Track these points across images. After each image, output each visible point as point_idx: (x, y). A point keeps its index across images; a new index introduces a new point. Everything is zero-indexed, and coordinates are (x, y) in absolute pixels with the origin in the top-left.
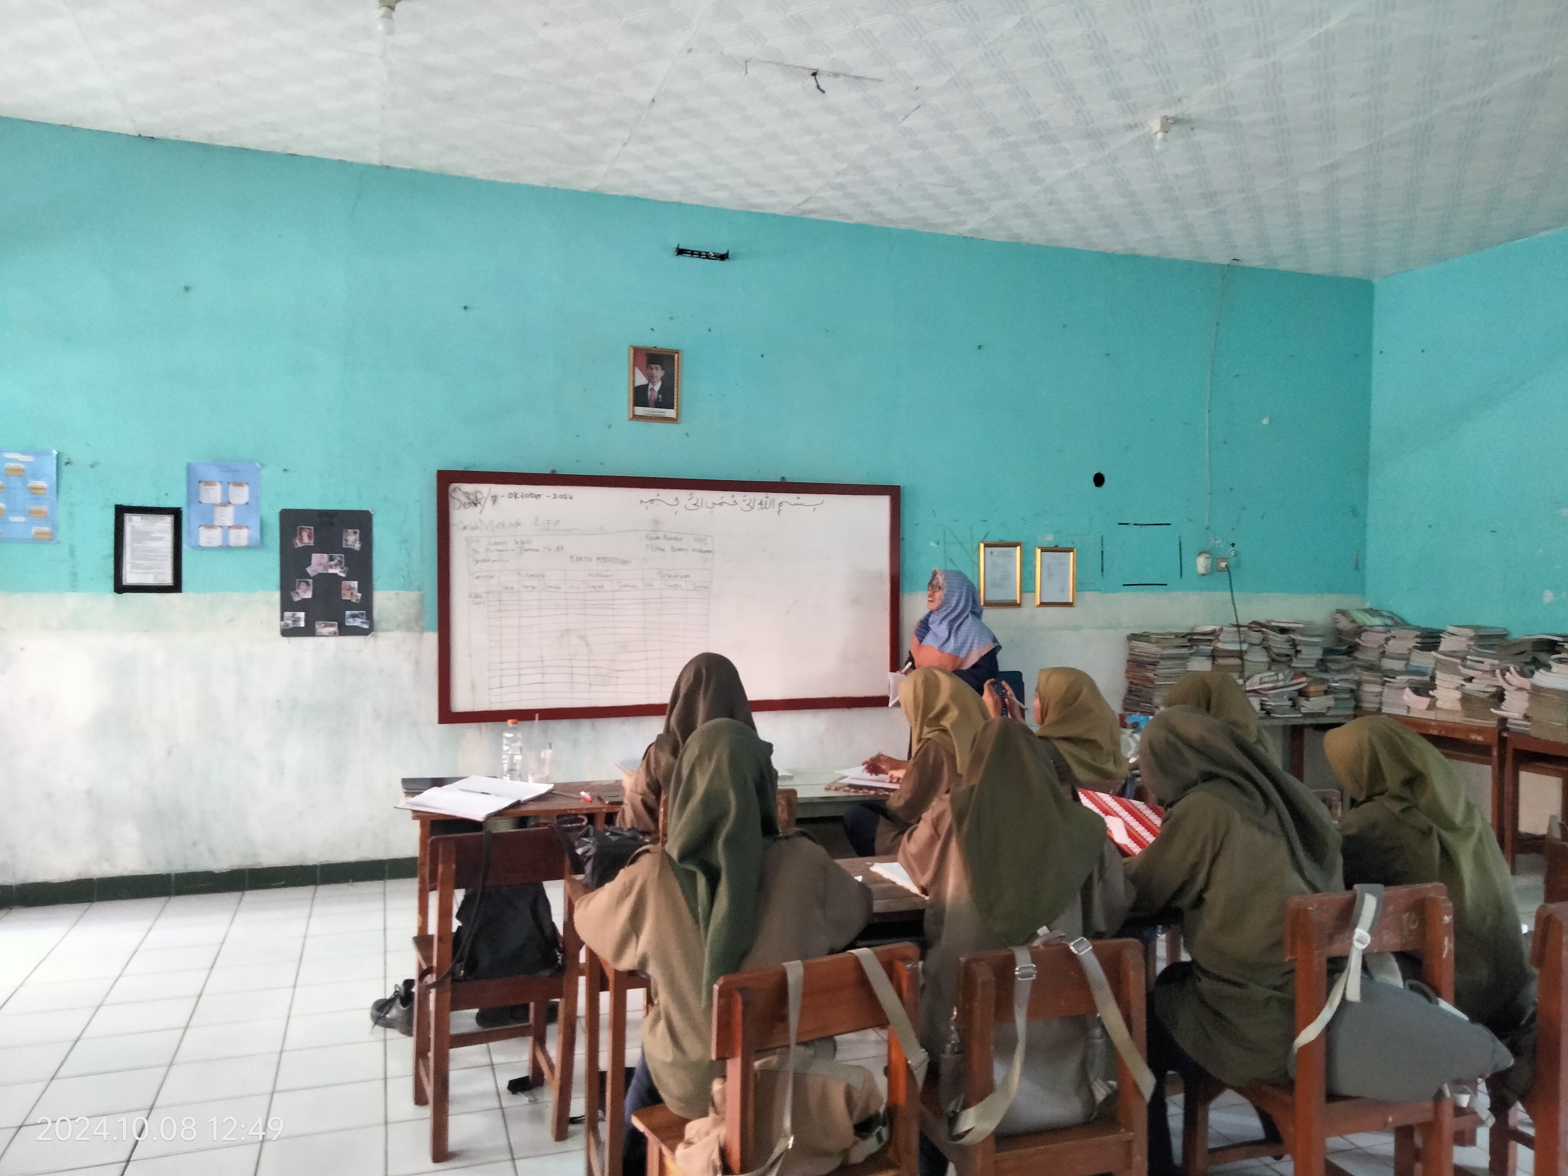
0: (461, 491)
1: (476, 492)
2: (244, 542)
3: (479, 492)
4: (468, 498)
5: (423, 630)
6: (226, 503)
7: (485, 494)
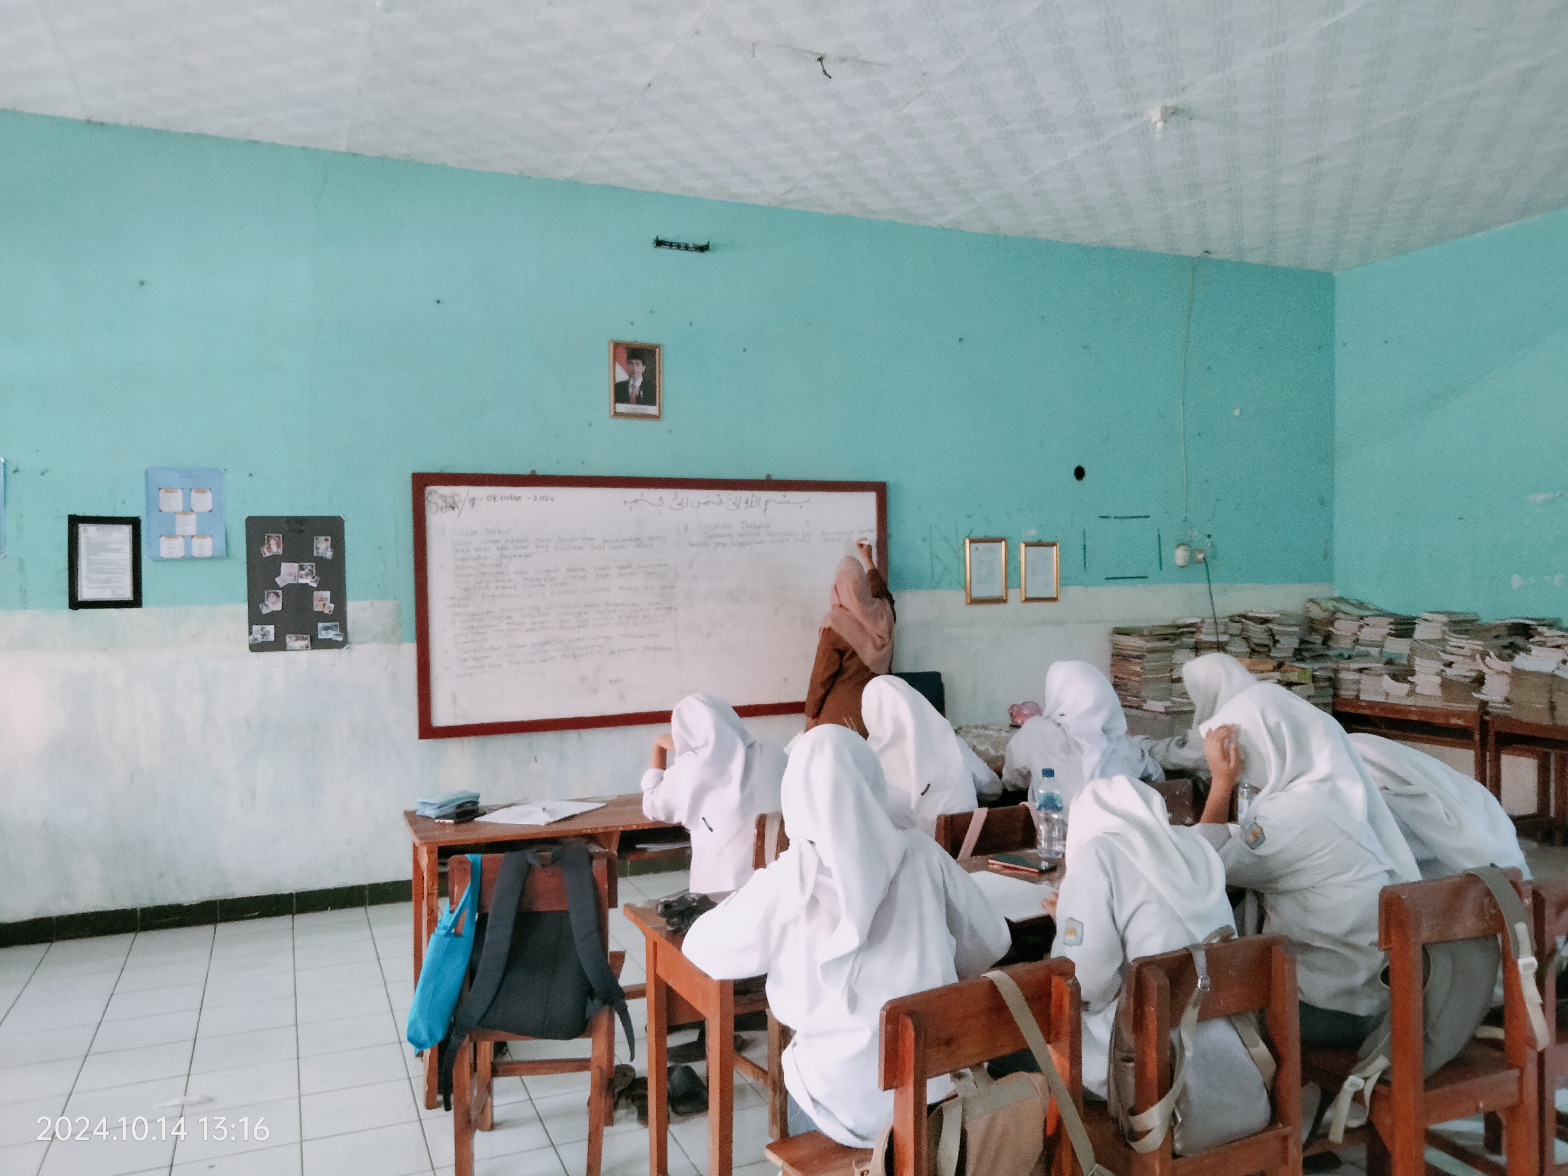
0: (436, 494)
1: (452, 496)
2: (208, 552)
3: (458, 495)
4: (445, 501)
5: (400, 641)
6: (188, 510)
7: (463, 497)
